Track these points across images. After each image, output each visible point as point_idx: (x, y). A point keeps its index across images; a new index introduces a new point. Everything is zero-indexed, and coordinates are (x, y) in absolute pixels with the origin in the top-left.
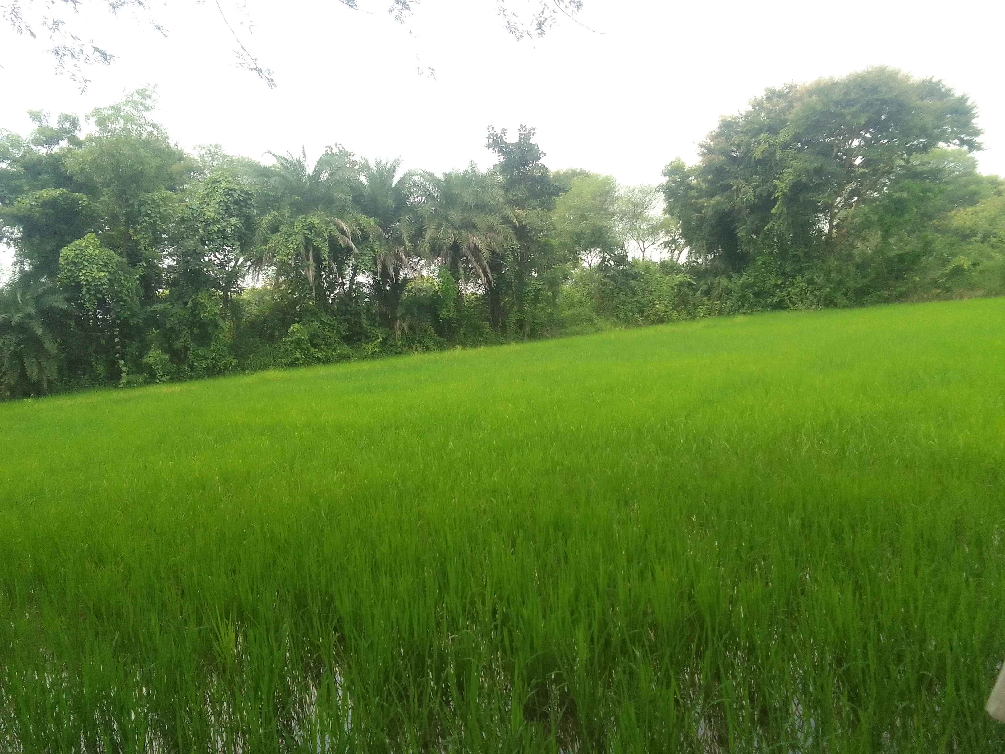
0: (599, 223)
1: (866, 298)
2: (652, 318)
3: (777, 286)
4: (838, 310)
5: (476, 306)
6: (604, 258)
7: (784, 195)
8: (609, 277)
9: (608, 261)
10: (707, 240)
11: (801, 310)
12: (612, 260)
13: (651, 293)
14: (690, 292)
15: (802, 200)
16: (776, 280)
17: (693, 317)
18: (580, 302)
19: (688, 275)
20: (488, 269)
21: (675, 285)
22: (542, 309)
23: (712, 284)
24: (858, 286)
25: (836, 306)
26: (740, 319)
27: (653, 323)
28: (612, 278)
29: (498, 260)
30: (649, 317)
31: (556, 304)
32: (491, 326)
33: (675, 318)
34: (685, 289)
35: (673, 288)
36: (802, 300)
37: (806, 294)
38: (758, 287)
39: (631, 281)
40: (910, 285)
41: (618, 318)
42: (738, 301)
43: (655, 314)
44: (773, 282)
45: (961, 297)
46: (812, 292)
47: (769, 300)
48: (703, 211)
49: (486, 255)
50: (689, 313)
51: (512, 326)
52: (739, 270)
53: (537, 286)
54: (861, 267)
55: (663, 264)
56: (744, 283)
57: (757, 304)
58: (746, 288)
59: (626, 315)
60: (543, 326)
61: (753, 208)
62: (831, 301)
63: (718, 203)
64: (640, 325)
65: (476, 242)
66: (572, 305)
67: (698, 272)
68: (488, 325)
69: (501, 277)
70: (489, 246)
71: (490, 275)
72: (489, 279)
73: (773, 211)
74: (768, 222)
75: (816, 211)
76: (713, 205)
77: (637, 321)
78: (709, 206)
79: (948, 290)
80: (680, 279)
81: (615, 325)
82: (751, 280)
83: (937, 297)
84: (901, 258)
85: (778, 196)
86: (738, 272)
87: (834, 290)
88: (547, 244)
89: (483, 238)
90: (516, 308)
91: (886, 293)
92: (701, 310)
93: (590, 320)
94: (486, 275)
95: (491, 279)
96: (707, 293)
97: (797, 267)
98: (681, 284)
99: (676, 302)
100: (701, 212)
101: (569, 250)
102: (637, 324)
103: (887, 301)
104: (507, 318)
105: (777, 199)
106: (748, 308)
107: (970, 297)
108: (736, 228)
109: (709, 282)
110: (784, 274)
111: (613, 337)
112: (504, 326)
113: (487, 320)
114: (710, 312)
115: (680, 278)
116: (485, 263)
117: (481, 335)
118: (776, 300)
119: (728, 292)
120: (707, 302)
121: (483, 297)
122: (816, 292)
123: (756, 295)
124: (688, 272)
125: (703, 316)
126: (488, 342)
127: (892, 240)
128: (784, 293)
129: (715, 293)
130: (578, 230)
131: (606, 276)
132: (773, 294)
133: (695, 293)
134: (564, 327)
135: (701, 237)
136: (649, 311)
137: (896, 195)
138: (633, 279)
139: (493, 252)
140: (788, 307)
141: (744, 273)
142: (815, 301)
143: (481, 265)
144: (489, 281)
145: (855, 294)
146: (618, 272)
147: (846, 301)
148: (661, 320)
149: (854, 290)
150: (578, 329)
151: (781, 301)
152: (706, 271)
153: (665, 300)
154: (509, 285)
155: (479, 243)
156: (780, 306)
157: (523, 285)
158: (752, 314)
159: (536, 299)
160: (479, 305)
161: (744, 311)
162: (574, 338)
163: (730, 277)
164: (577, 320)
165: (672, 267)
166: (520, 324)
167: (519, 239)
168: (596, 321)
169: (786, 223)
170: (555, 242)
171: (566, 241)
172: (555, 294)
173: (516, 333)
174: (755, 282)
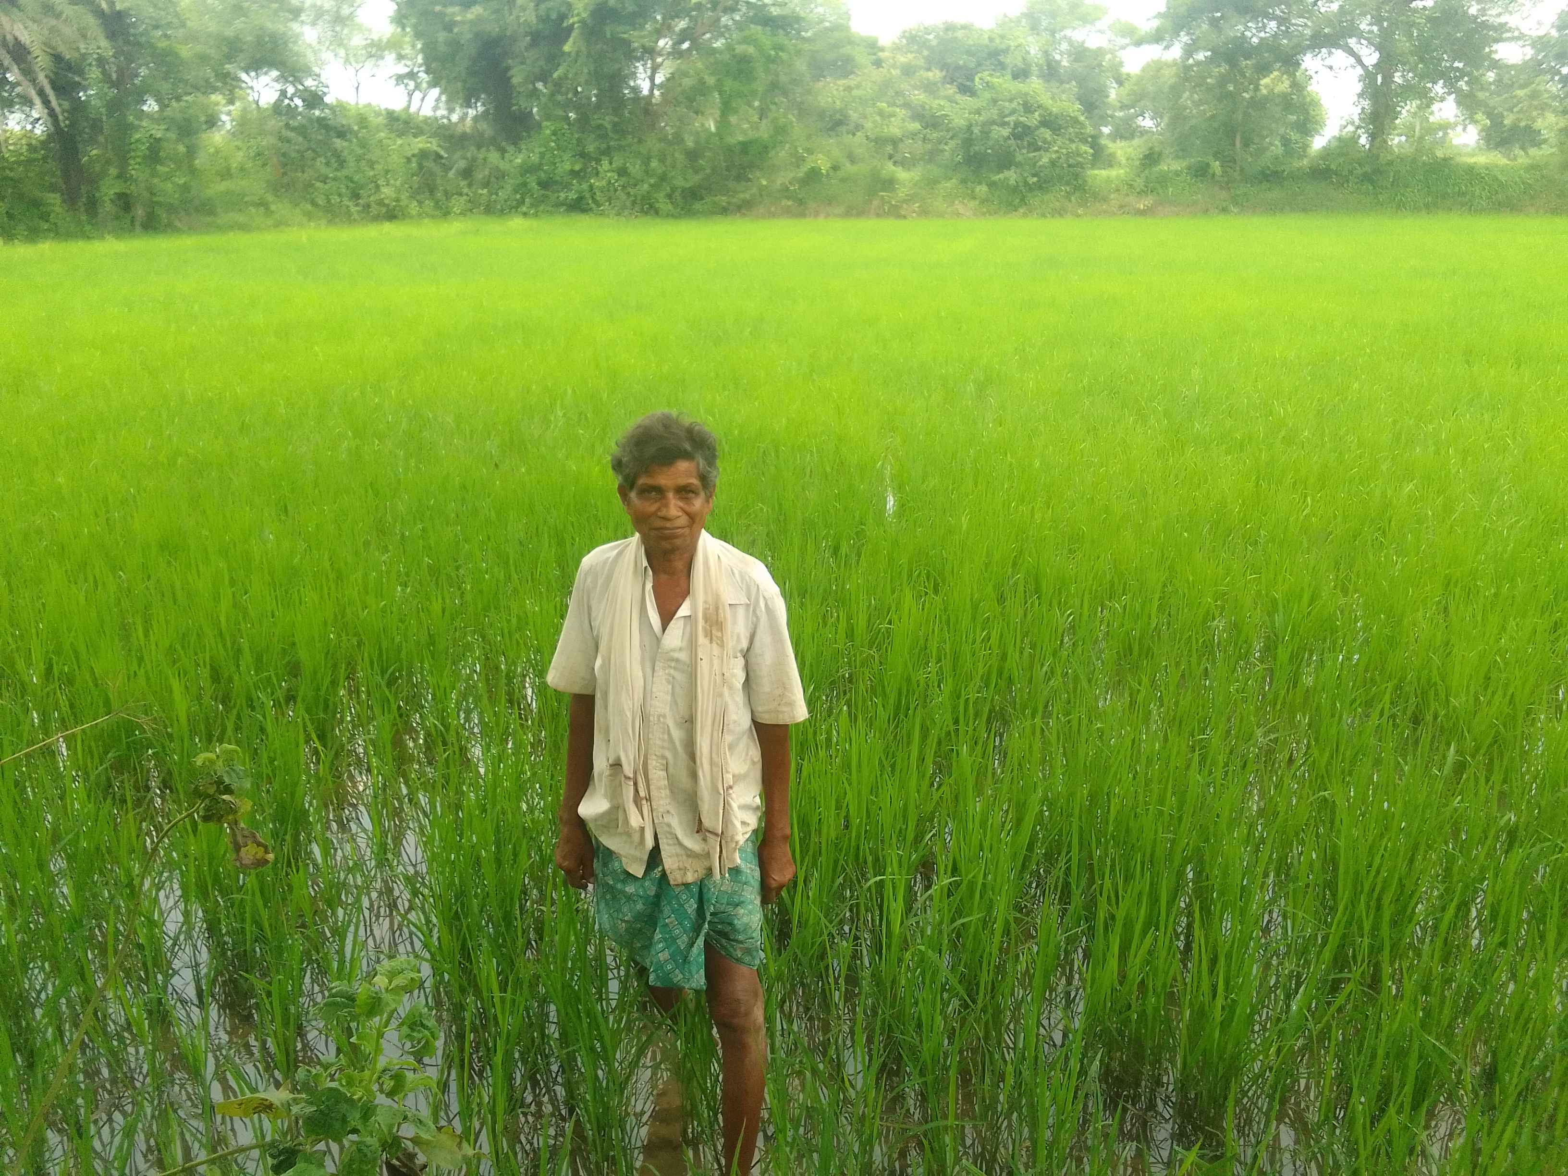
0: (269, 25)
1: (697, 206)
2: (374, 210)
3: (574, 173)
4: (658, 220)
5: (30, 161)
6: (283, 93)
7: (583, 22)
8: (293, 129)
9: (291, 99)
10: (465, 81)
11: (608, 216)
12: (299, 97)
13: (371, 164)
14: (437, 169)
15: (608, 35)
16: (572, 164)
17: (446, 214)
18: (242, 169)
19: (434, 141)
20: (49, 90)
21: (413, 155)
22: (168, 178)
23: (474, 159)
24: (688, 185)
25: (657, 212)
26: (517, 223)
27: (377, 218)
28: (301, 130)
29: (70, 75)
30: (369, 206)
31: (196, 169)
32: (64, 201)
33: (414, 213)
34: (429, 164)
35: (409, 160)
36: (609, 200)
37: (616, 190)
38: (545, 172)
39: (335, 140)
40: (754, 190)
41: (314, 203)
42: (516, 192)
43: (381, 203)
44: (567, 167)
45: (816, 215)
46: (624, 187)
47: (562, 195)
48: (456, 30)
49: (41, 62)
50: (437, 206)
51: (108, 207)
52: (515, 141)
53: (153, 132)
54: (693, 156)
55: (392, 117)
56: (524, 162)
57: (543, 200)
58: (527, 171)
59: (329, 201)
60: (171, 209)
61: (536, 38)
62: (651, 206)
63: (479, 19)
64: (355, 220)
65: (18, 34)
66: (226, 174)
67: (452, 136)
68: (58, 201)
69: (78, 108)
70: (45, 44)
71: (54, 103)
72: (53, 110)
73: (567, 48)
74: (559, 65)
75: (631, 56)
76: (471, 22)
77: (349, 214)
78: (463, 23)
79: (801, 202)
80: (421, 146)
81: (310, 216)
82: (535, 158)
83: (788, 213)
84: (745, 147)
85: (573, 24)
86: (515, 144)
87: (655, 187)
88: (169, 53)
89: (35, 27)
90: (113, 171)
91: (723, 200)
92: (458, 204)
93: (263, 204)
94: (46, 103)
95: (58, 110)
96: (467, 173)
97: (604, 146)
98: (423, 155)
99: (416, 186)
100: (451, 31)
101: (214, 70)
102: (349, 219)
103: (725, 211)
104: (98, 189)
105: (571, 28)
106: (532, 205)
107: (828, 216)
108: (508, 69)
109: (469, 155)
110: (583, 155)
111: (304, 238)
112: (92, 205)
113: (53, 188)
114: (473, 207)
115: (420, 143)
116: (41, 77)
117: (45, 217)
118: (573, 195)
119: (501, 175)
120: (465, 190)
121: (44, 144)
122: (630, 190)
123: (544, 185)
124: (434, 135)
125: (461, 214)
126: (58, 233)
127: (733, 119)
128: (585, 186)
129: (479, 176)
130: (229, 32)
131: (287, 126)
132: (567, 186)
133: (447, 173)
134: (212, 212)
135: (454, 75)
136: (369, 196)
137: (740, 49)
138: (338, 137)
139: (57, 58)
140: (591, 209)
141: (523, 147)
142: (628, 204)
143: (33, 81)
144: (52, 114)
145: (684, 197)
146: (310, 120)
147: (670, 207)
148: (392, 215)
149: (683, 191)
150: (241, 218)
151: (581, 199)
152: (464, 137)
153: (396, 180)
154: (96, 126)
155: (25, 38)
156: (578, 206)
157: (125, 129)
158: (536, 215)
159: (154, 155)
160: (37, 160)
161: (524, 209)
162: (231, 234)
163: (503, 151)
164: (237, 202)
165: (406, 123)
166: (125, 202)
167: (112, 36)
168: (273, 207)
169: (586, 71)
170: (185, 52)
171: (208, 51)
172: (191, 152)
173: (117, 218)
174: (541, 164)
